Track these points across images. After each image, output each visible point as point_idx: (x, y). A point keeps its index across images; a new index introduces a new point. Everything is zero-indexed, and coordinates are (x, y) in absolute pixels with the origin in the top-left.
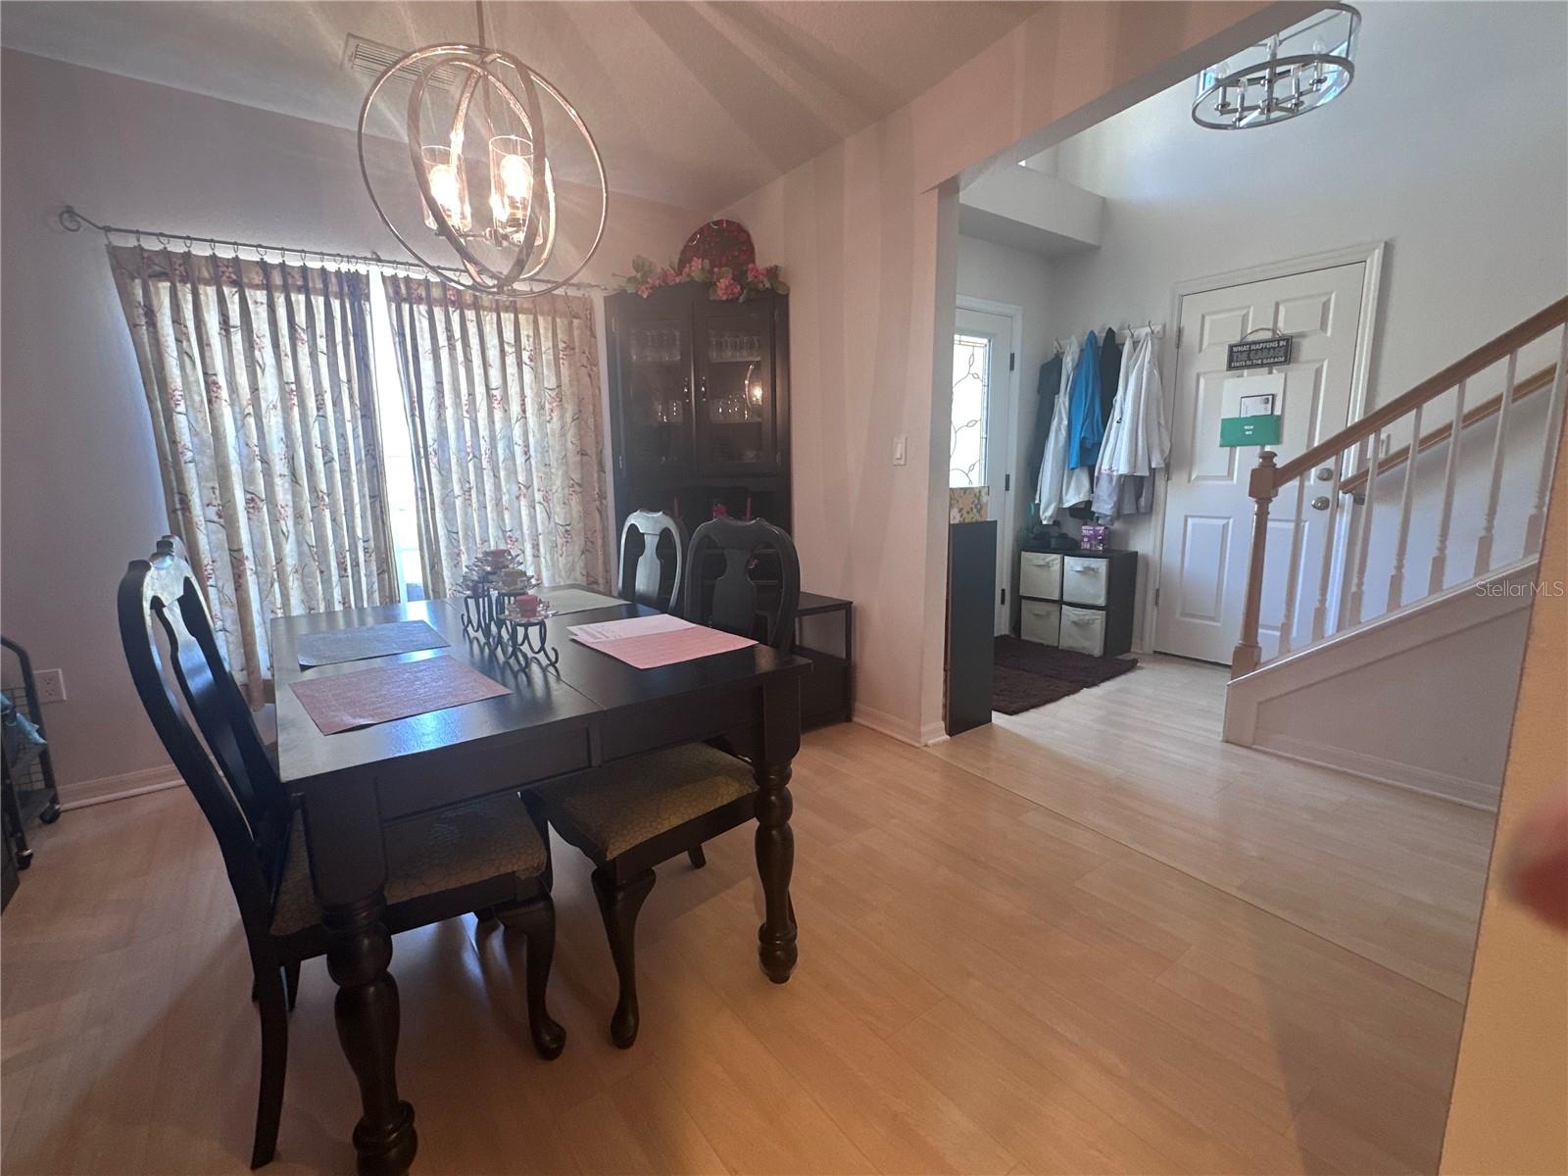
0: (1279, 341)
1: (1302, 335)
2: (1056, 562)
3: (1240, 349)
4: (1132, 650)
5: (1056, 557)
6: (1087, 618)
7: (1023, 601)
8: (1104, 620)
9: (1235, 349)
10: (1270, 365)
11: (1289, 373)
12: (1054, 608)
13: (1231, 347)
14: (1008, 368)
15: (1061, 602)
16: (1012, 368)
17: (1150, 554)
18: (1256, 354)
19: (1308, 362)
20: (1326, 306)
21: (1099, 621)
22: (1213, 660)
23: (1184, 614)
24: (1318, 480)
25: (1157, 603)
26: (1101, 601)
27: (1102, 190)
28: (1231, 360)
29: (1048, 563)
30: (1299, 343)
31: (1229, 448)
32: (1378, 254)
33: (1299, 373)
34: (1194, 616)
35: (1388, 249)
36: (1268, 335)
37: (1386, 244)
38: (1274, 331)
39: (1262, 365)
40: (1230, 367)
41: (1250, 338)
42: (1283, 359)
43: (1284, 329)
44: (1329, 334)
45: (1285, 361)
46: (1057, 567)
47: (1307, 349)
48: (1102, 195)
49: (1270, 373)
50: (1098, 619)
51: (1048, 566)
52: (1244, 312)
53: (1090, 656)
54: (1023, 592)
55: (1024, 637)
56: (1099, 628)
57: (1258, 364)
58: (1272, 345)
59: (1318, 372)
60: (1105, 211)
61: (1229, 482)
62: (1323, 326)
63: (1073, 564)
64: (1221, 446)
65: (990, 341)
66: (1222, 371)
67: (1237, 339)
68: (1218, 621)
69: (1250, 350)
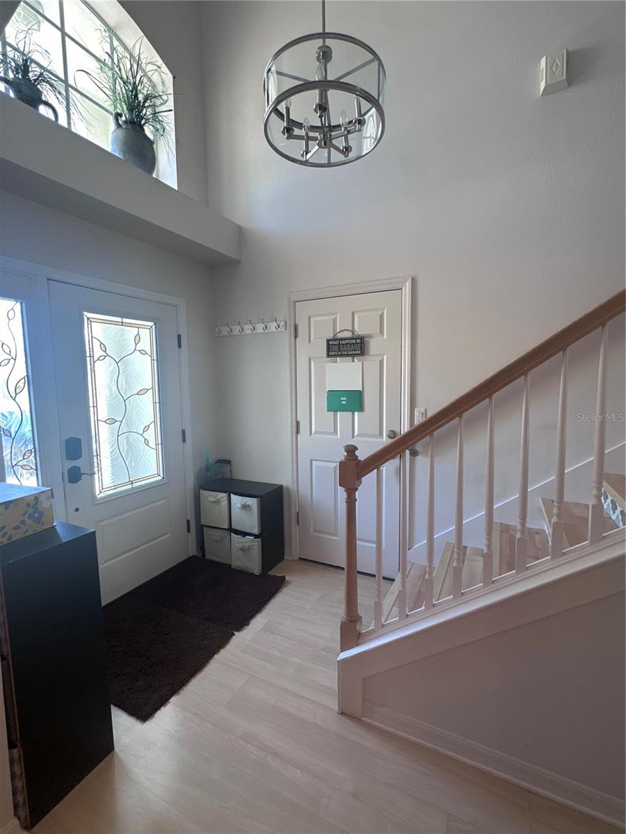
0: (356, 339)
1: (370, 336)
2: (223, 499)
3: (333, 342)
4: (285, 557)
5: (223, 496)
6: (248, 544)
7: (205, 528)
8: (260, 545)
9: (330, 343)
10: (353, 356)
11: (365, 363)
12: (226, 534)
13: (328, 341)
14: (177, 346)
15: (231, 530)
16: (180, 346)
17: (291, 486)
18: (343, 347)
19: (374, 355)
20: (382, 316)
21: (256, 547)
22: (336, 565)
23: (316, 531)
24: (388, 438)
25: (298, 523)
26: (256, 531)
27: (239, 220)
28: (328, 350)
29: (219, 500)
30: (368, 341)
31: (333, 412)
32: (408, 285)
33: (371, 363)
34: (321, 532)
35: (414, 282)
36: (349, 334)
37: (413, 279)
38: (353, 333)
39: (348, 355)
40: (328, 356)
41: (340, 336)
42: (359, 352)
43: (359, 331)
44: (385, 337)
45: (361, 354)
46: (225, 503)
47: (374, 346)
48: (239, 224)
49: (353, 361)
50: (255, 545)
51: (218, 502)
52: (334, 317)
53: (252, 574)
54: (203, 522)
55: (208, 557)
56: (257, 552)
57: (345, 355)
58: (354, 341)
59: (381, 362)
60: (241, 235)
61: (335, 437)
62: (381, 332)
63: (237, 500)
64: (328, 411)
65: (155, 323)
66: (322, 357)
67: (331, 336)
68: (337, 536)
69: (339, 345)
